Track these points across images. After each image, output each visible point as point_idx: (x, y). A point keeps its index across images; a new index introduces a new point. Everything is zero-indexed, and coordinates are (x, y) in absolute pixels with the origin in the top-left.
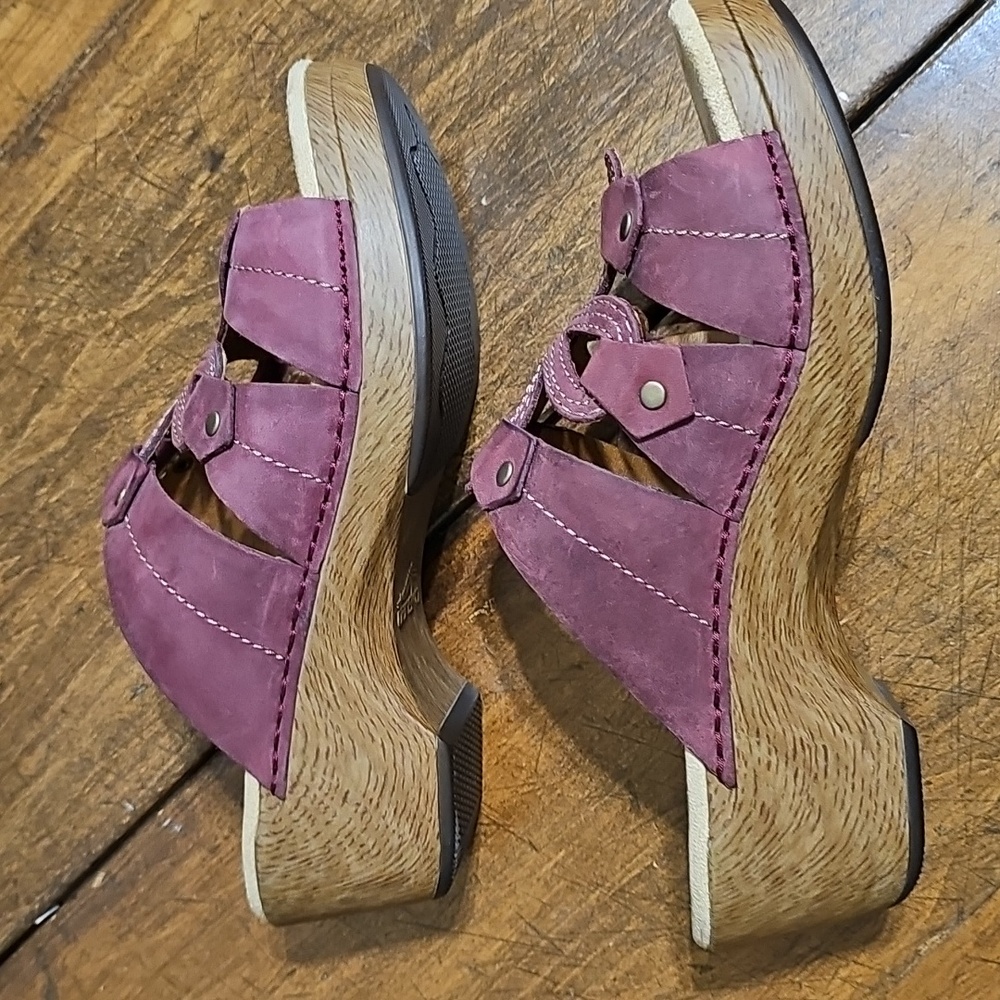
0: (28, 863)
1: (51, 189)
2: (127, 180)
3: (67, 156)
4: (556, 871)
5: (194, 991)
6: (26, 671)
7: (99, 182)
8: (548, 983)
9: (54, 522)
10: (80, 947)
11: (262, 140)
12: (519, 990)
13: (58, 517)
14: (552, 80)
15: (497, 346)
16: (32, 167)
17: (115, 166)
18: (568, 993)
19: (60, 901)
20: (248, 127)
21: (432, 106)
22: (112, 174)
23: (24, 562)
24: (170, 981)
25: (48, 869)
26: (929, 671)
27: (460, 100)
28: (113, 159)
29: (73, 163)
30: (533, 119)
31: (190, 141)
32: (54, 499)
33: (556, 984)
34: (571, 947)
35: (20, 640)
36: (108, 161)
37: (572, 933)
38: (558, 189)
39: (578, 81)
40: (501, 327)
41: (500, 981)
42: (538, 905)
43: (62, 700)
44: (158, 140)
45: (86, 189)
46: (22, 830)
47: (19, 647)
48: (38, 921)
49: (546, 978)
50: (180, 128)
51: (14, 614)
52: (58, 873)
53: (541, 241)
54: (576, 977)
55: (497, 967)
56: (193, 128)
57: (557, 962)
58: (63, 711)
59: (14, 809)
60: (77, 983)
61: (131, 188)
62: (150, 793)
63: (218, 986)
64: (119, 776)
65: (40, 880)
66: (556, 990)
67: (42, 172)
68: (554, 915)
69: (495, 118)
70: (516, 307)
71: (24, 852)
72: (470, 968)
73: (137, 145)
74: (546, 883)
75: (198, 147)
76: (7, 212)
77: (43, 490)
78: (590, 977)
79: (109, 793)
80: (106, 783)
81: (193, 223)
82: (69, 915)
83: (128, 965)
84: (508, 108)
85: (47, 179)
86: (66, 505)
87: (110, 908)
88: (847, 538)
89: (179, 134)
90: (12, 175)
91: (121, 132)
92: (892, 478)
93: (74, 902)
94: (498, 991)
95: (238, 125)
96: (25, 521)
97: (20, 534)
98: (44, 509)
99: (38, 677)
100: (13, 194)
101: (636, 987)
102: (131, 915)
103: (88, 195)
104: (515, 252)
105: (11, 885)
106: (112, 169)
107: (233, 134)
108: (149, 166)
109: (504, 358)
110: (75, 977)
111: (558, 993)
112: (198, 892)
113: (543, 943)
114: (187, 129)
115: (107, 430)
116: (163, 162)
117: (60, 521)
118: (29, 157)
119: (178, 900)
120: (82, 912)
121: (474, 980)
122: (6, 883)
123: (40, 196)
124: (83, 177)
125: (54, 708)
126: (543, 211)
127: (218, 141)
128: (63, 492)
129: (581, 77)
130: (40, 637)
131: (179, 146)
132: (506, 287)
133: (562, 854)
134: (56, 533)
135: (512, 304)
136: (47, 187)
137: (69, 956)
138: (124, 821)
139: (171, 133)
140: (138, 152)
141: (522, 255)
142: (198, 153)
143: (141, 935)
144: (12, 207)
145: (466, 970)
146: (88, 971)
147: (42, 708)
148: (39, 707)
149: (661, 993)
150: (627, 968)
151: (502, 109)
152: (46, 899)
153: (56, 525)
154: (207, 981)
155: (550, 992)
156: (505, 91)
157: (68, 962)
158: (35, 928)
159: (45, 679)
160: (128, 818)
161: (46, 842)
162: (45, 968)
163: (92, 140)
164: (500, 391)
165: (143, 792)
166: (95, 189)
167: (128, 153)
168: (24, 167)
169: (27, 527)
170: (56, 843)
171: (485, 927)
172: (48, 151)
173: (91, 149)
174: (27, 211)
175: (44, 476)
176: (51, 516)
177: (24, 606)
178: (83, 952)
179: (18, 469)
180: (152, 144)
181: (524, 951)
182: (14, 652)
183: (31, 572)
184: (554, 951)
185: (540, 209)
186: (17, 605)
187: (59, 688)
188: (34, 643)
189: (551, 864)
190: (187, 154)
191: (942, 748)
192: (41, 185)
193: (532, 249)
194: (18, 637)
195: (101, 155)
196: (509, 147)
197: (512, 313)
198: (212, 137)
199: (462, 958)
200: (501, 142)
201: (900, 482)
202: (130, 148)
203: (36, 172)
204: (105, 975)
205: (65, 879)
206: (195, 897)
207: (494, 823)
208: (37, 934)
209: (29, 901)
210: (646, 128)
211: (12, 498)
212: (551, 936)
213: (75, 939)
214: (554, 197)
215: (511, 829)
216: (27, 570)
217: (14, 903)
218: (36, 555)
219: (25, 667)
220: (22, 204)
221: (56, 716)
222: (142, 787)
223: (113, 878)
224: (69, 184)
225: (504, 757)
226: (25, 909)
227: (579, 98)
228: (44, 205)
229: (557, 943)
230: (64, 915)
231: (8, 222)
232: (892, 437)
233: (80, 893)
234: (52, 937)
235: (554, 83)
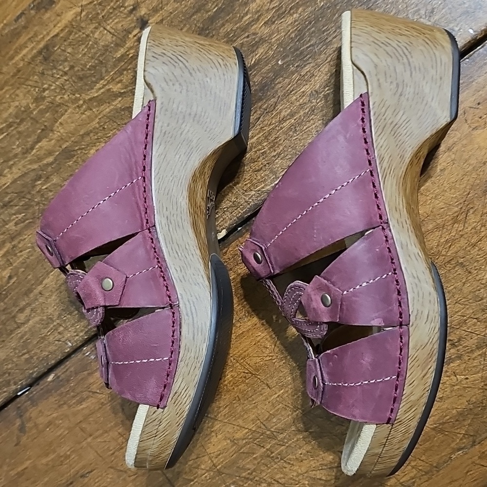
0: (17, 365)
1: (57, 28)
2: (96, 28)
3: (66, 12)
4: (278, 399)
5: (94, 436)
6: (23, 271)
7: (82, 28)
8: (268, 452)
9: (44, 199)
10: (40, 408)
11: (168, 17)
12: (254, 454)
13: (46, 197)
14: (322, 3)
15: (278, 137)
16: (47, 15)
17: (91, 20)
18: (278, 458)
19: (31, 385)
20: (162, 8)
21: (258, 9)
22: (89, 24)
23: (27, 217)
24: (82, 430)
25: (26, 369)
26: (475, 325)
27: (274, 8)
28: (90, 16)
29: (69, 15)
30: (310, 23)
31: (131, 12)
32: (45, 187)
33: (272, 453)
34: (281, 436)
35: (22, 256)
36: (88, 17)
37: (283, 429)
38: (319, 61)
39: (336, 6)
40: (282, 128)
41: (245, 448)
42: (268, 415)
43: (40, 288)
44: (114, 9)
45: (75, 30)
46: (15, 349)
47: (21, 259)
48: (19, 394)
49: (267, 449)
50: (126, 5)
51: (19, 243)
52: (31, 372)
53: (307, 87)
54: (282, 451)
55: (244, 442)
56: (133, 5)
57: (274, 443)
58: (40, 293)
59: (11, 339)
60: (36, 425)
61: (98, 33)
62: (81, 338)
63: (106, 434)
64: (66, 328)
65: (21, 374)
66: (271, 456)
67: (52, 19)
68: (275, 420)
69: (290, 20)
70: (289, 119)
71: (15, 360)
72: (231, 441)
73: (103, 10)
74: (273, 404)
75: (135, 16)
76: (32, 37)
77: (39, 182)
78: (289, 451)
79: (60, 336)
80: (59, 331)
81: (128, 55)
82: (34, 393)
83: (62, 419)
84: (298, 15)
85: (55, 22)
86: (51, 191)
87: (56, 392)
88: (443, 256)
89: (125, 8)
90: (37, 18)
91: (95, 2)
92: (470, 228)
93: (38, 387)
94: (243, 453)
95: (156, 7)
96: (29, 196)
97: (26, 203)
98: (39, 192)
99: (29, 275)
100: (36, 28)
101: (312, 459)
102: (65, 396)
103: (76, 33)
104: (293, 90)
105: (7, 375)
106: (89, 22)
107: (154, 11)
108: (108, 22)
109: (281, 144)
110: (35, 423)
111: (273, 457)
112: (100, 389)
113: (268, 433)
114: (130, 6)
115: (75, 156)
116: (116, 21)
117: (47, 199)
118: (47, 10)
119: (90, 391)
120: (41, 392)
121: (232, 446)
122: (5, 373)
123: (50, 31)
124: (74, 23)
125: (36, 291)
126: (309, 71)
127: (145, 14)
128: (49, 184)
129: (338, 4)
130: (31, 256)
131: (125, 14)
132: (286, 108)
133: (282, 391)
134: (44, 204)
135: (289, 117)
136: (54, 26)
137: (33, 412)
138: (67, 351)
139: (122, 6)
140: (103, 14)
141: (296, 92)
142: (135, 18)
143: (70, 406)
144: (36, 35)
145: (229, 441)
146: (42, 420)
147: (30, 291)
148: (28, 290)
149: (323, 463)
150: (308, 449)
151: (295, 15)
152: (24, 383)
153: (44, 201)
154: (101, 432)
155: (268, 456)
156: (297, 6)
157: (32, 415)
158: (17, 397)
159: (33, 277)
160: (68, 349)
161: (27, 356)
162: (21, 416)
163: (80, 5)
164: (277, 161)
165: (77, 337)
166: (80, 31)
167: (98, 14)
168: (43, 14)
169: (29, 199)
170: (32, 357)
171: (240, 422)
172: (56, 8)
173: (79, 10)
174: (43, 38)
175: (40, 175)
176: (42, 196)
177: (25, 239)
178: (40, 411)
179: (27, 170)
180: (111, 11)
181: (258, 435)
182: (18, 261)
183: (30, 222)
184: (272, 437)
185: (308, 70)
186: (21, 238)
187: (39, 282)
188: (28, 258)
189: (276, 396)
190: (129, 18)
191: (475, 363)
192: (52, 25)
193: (302, 90)
194: (21, 254)
195: (84, 13)
196: (296, 36)
197: (288, 122)
198: (143, 11)
199: (227, 435)
200: (292, 32)
201: (473, 231)
202: (99, 11)
203: (49, 18)
204: (50, 423)
205: (35, 375)
206: (98, 391)
207: (251, 373)
208: (18, 400)
209: (15, 384)
211: (23, 184)
212: (272, 430)
213: (37, 405)
214: (316, 65)
215: (258, 377)
216: (27, 221)
217: (8, 383)
218: (33, 215)
219: (23, 269)
220: (42, 33)
221: (37, 295)
222: (77, 335)
223: (58, 377)
224: (66, 27)
225: (259, 342)
226: (14, 387)
227: (335, 15)
228: (52, 36)
229: (275, 433)
230: (32, 393)
231: (33, 43)
232: (472, 208)
233: (41, 382)
234: (25, 402)
235: (323, 5)
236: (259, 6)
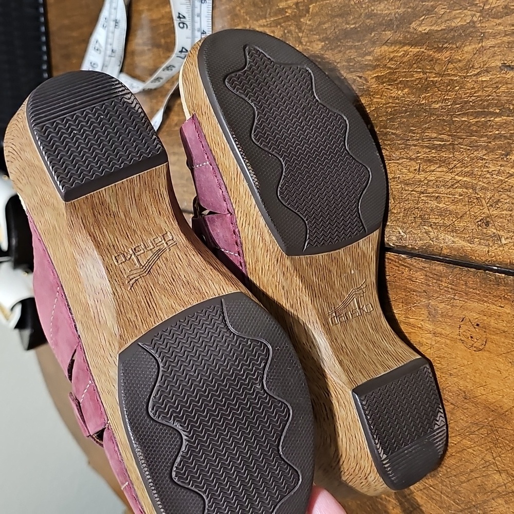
27: (390, 68)
30: (406, 111)
39: (431, 115)
69: (395, 93)
129: (434, 114)
151: (400, 92)
156: (406, 84)
210: (438, 169)
235: (423, 104)
236: (381, 55)
